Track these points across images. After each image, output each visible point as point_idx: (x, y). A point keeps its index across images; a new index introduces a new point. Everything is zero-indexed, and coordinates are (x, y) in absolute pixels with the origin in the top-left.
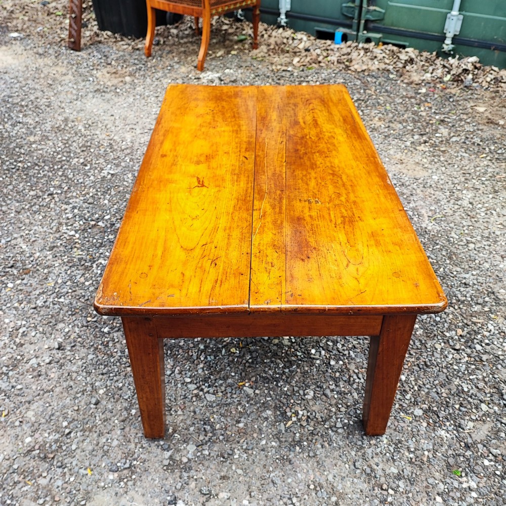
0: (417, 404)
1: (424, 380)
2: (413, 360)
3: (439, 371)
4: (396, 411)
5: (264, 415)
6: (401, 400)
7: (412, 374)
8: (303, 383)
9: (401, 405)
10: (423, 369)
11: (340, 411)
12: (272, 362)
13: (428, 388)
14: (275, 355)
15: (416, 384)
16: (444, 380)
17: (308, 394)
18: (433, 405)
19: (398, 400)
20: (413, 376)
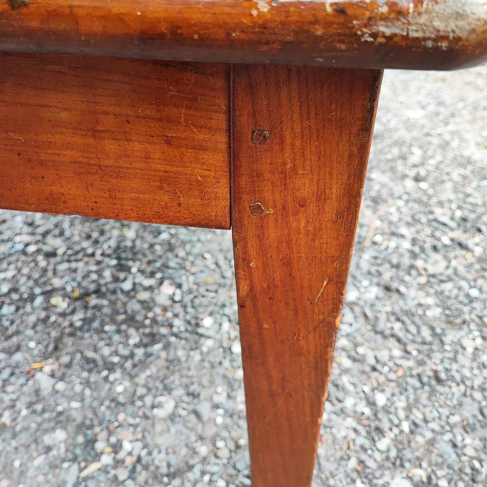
0: (402, 466)
1: (427, 410)
2: (411, 363)
3: (465, 395)
4: (347, 476)
5: (47, 440)
6: (365, 450)
7: (401, 394)
8: (162, 382)
9: (361, 462)
10: (430, 385)
11: (216, 456)
12: (118, 331)
13: (433, 431)
14: (131, 320)
15: (407, 418)
16: (474, 416)
17: (159, 406)
18: (440, 473)
19: (358, 449)
20: (403, 398)
